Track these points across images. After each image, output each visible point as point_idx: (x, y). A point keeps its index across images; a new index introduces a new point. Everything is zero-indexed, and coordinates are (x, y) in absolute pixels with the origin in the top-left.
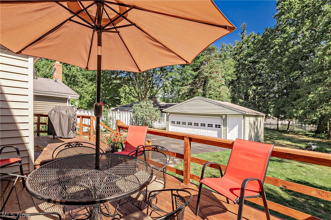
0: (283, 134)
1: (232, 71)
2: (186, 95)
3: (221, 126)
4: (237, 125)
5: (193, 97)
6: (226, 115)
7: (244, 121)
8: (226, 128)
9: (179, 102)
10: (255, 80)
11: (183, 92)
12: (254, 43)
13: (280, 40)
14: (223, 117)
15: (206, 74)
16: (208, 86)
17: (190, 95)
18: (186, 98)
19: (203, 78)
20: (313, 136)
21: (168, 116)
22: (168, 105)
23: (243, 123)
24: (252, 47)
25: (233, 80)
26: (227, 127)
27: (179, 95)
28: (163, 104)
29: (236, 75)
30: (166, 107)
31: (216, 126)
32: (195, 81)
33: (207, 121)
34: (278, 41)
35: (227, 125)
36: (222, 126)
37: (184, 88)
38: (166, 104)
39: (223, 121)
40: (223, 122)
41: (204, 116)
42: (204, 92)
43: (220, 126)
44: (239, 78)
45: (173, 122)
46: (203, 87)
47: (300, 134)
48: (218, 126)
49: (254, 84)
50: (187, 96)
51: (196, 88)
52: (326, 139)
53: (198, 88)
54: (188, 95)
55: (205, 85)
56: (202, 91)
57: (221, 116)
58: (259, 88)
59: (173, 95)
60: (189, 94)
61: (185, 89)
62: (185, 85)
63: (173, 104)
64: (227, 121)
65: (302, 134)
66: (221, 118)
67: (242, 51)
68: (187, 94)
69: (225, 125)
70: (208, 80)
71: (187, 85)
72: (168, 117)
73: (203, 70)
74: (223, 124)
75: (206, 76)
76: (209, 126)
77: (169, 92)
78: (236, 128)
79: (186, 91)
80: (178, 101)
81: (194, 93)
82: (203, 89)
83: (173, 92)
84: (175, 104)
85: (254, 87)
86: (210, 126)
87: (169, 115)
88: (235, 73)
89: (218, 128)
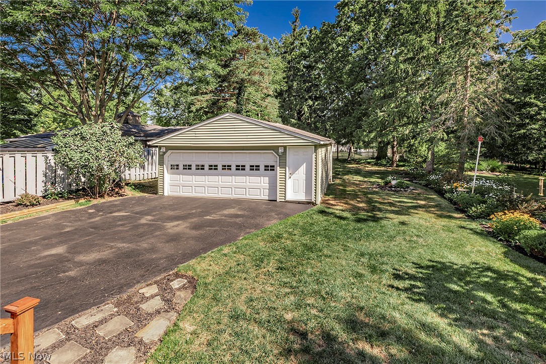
0: (346, 165)
1: (281, 77)
2: (205, 111)
3: (275, 168)
4: (305, 164)
5: (217, 115)
6: (285, 147)
7: (316, 155)
8: (285, 171)
9: (191, 125)
10: (311, 92)
11: (198, 106)
12: (310, 39)
13: (344, 39)
14: (280, 151)
15: (243, 76)
16: (245, 97)
17: (213, 112)
18: (205, 117)
19: (237, 82)
20: (376, 164)
21: (163, 155)
22: (166, 130)
23: (314, 159)
24: (308, 44)
25: (281, 90)
26: (287, 168)
27: (190, 112)
28: (154, 130)
29: (286, 82)
30: (160, 134)
31: (266, 168)
32: (221, 86)
33: (247, 159)
34: (342, 40)
35: (286, 165)
36: (278, 168)
37: (199, 97)
38: (160, 128)
39: (280, 158)
40: (280, 160)
41: (243, 150)
42: (239, 106)
43: (273, 166)
44: (290, 87)
45: (175, 167)
46: (237, 98)
47: (362, 163)
48: (270, 168)
49: (310, 98)
50: (206, 113)
51: (224, 100)
52: (389, 167)
53: (227, 99)
54: (208, 112)
55: (239, 94)
56: (235, 105)
57: (275, 149)
58: (316, 103)
59: (179, 112)
60: (210, 109)
61: (202, 101)
62: (202, 94)
63: (178, 127)
64: (286, 157)
65: (364, 163)
66: (275, 152)
67: (293, 49)
68: (207, 110)
69: (283, 165)
70: (245, 87)
71: (206, 93)
72: (161, 157)
73: (237, 67)
74: (280, 162)
75: (242, 80)
76: (253, 170)
77: (170, 106)
78: (303, 169)
79: (205, 105)
80: (188, 123)
81: (220, 108)
82: (237, 101)
83: (178, 107)
84: (181, 129)
85: (310, 102)
86: (255, 168)
87: (164, 153)
88: (286, 80)
89: (269, 172)
